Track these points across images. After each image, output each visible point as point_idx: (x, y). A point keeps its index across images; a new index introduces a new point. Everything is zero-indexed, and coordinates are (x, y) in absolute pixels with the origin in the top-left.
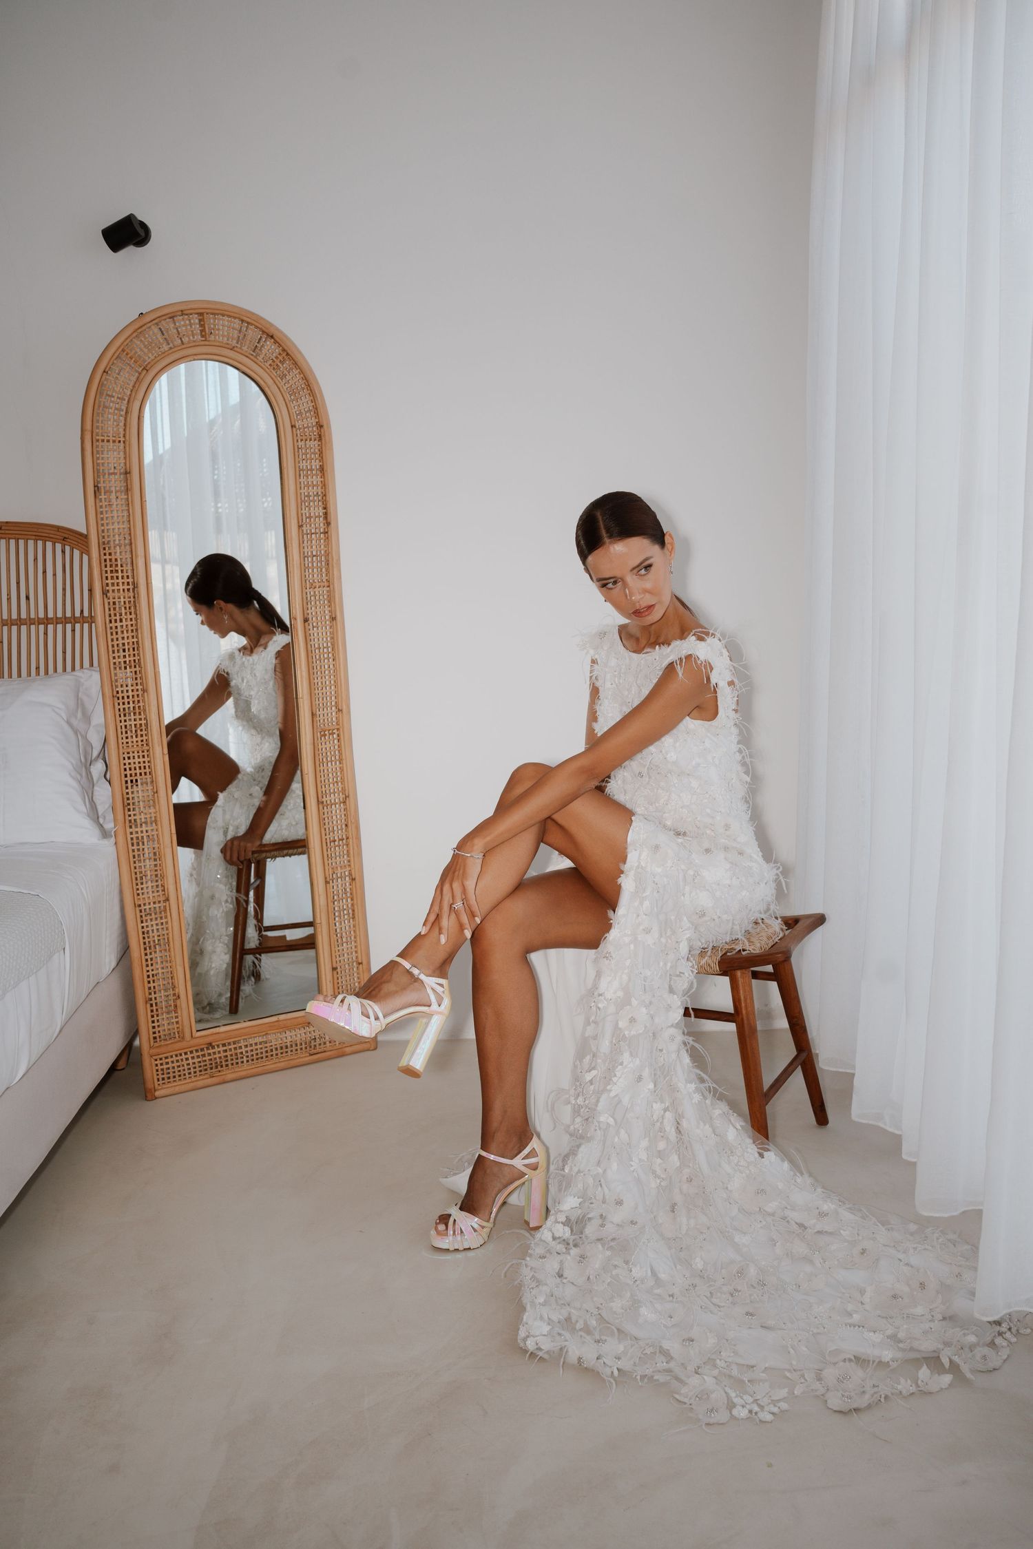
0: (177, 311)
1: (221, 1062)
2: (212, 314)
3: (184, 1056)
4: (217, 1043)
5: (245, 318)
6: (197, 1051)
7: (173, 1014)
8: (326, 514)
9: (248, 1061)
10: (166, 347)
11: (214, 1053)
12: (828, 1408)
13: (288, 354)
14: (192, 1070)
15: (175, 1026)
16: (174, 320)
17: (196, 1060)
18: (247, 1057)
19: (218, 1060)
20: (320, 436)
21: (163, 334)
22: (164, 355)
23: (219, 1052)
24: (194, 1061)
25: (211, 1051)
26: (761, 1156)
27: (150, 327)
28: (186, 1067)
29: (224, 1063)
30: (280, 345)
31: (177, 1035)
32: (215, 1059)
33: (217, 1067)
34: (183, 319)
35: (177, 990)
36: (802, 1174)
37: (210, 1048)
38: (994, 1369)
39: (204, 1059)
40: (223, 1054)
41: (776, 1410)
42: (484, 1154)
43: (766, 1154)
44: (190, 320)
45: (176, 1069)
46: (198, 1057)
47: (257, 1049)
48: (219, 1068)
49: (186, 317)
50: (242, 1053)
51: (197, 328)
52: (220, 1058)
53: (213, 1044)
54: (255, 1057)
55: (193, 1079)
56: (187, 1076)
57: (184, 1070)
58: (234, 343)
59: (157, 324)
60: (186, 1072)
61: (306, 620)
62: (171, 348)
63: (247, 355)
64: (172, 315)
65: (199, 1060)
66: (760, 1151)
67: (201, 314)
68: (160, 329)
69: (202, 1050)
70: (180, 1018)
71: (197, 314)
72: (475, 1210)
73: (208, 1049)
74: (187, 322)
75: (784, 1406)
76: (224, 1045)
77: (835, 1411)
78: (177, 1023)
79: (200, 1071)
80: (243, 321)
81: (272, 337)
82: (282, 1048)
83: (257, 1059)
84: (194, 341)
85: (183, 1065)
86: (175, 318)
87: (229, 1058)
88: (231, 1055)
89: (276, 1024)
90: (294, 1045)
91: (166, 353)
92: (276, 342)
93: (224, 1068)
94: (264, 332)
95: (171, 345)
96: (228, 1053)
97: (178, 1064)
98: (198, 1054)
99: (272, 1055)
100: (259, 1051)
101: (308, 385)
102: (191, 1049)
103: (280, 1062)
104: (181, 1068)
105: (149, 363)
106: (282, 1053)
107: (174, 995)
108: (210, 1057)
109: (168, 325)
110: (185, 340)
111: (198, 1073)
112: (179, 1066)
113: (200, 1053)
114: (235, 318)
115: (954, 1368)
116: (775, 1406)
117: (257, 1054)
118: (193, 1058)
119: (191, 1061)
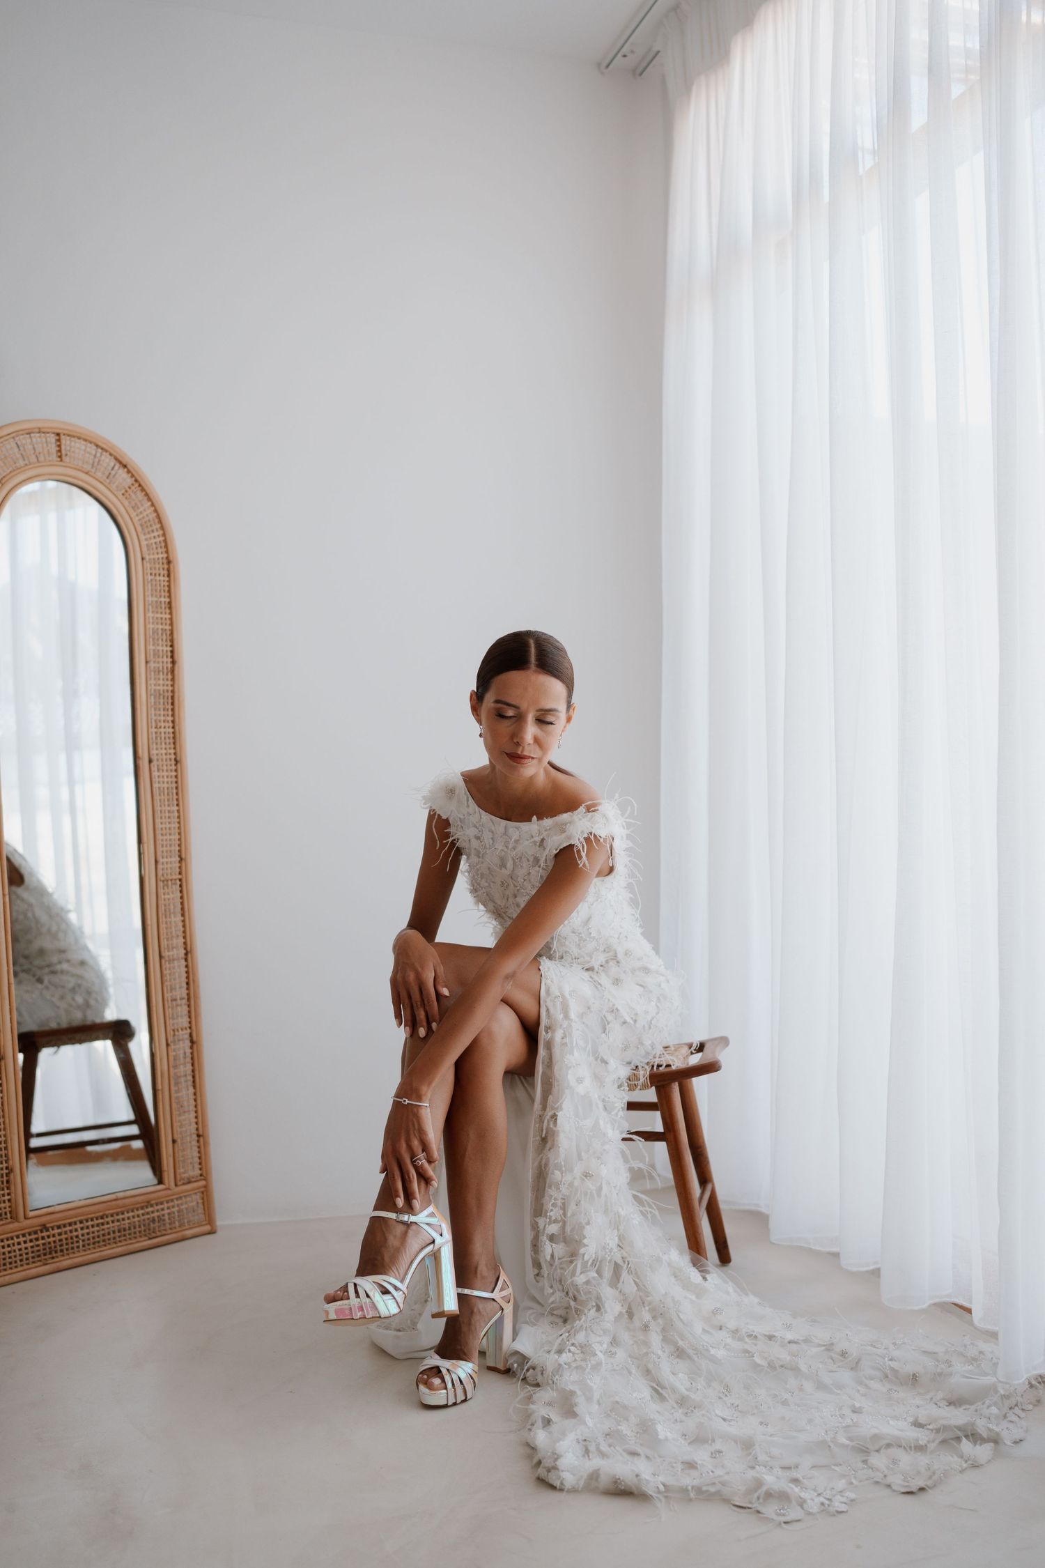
0: (34, 428)
1: (55, 1247)
2: (69, 435)
3: (16, 1240)
4: (52, 1225)
5: (100, 444)
6: (30, 1234)
7: (6, 1191)
8: (172, 652)
9: (84, 1246)
10: (21, 463)
11: (49, 1237)
12: (894, 1491)
13: (140, 485)
14: (25, 1256)
15: (7, 1204)
16: (30, 437)
17: (29, 1244)
18: (83, 1241)
19: (53, 1244)
20: (169, 570)
21: (20, 450)
22: (17, 470)
23: (54, 1236)
24: (26, 1245)
25: (45, 1234)
27: (7, 440)
28: (18, 1252)
29: (59, 1248)
30: (133, 476)
31: (9, 1215)
32: (49, 1243)
33: (50, 1253)
34: (40, 437)
35: (11, 1162)
37: (44, 1230)
39: (37, 1243)
40: (58, 1238)
41: (844, 1500)
44: (46, 439)
45: (7, 1255)
46: (31, 1241)
47: (93, 1232)
48: (54, 1255)
49: (43, 435)
50: (77, 1237)
51: (54, 449)
52: (54, 1242)
53: (48, 1225)
54: (92, 1241)
55: (26, 1267)
56: (19, 1263)
57: (15, 1256)
58: (88, 467)
59: (13, 438)
60: (18, 1258)
61: (150, 761)
62: (26, 465)
63: (100, 479)
64: (30, 431)
65: (32, 1244)
67: (58, 434)
68: (17, 444)
69: (36, 1233)
70: (13, 1195)
71: (54, 433)
73: (42, 1231)
74: (44, 440)
76: (59, 1227)
78: (9, 1200)
79: (33, 1257)
80: (97, 446)
81: (125, 466)
82: (119, 1231)
83: (94, 1243)
84: (50, 461)
85: (15, 1251)
86: (32, 435)
87: (64, 1242)
88: (66, 1239)
89: (114, 1203)
90: (132, 1228)
91: (22, 469)
92: (129, 472)
93: (59, 1254)
94: (116, 459)
95: (27, 462)
96: (64, 1236)
97: (9, 1249)
98: (31, 1237)
100: (96, 1234)
101: (159, 517)
102: (23, 1232)
103: (118, 1247)
104: (13, 1254)
105: (4, 477)
106: (120, 1237)
107: (7, 1168)
108: (43, 1241)
109: (24, 440)
110: (42, 458)
111: (31, 1260)
112: (9, 1252)
113: (33, 1236)
114: (91, 442)
116: (842, 1496)
117: (94, 1238)
118: (25, 1242)
119: (23, 1246)
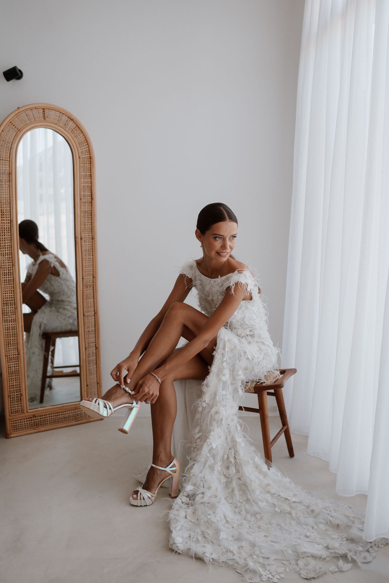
0: (34, 107)
1: (38, 423)
2: (48, 109)
3: (23, 420)
4: (37, 415)
5: (61, 112)
6: (29, 418)
7: (20, 403)
8: (91, 194)
9: (50, 423)
10: (28, 122)
11: (36, 419)
12: (301, 577)
13: (78, 127)
14: (26, 426)
16: (32, 111)
17: (28, 422)
18: (50, 421)
19: (37, 422)
20: (90, 161)
21: (27, 117)
22: (27, 125)
23: (38, 419)
24: (27, 422)
25: (35, 418)
26: (269, 469)
27: (22, 113)
28: (24, 425)
29: (40, 424)
30: (75, 124)
31: (21, 411)
32: (36, 422)
33: (37, 425)
34: (36, 111)
35: (22, 392)
36: (286, 477)
37: (34, 417)
38: (370, 562)
39: (32, 422)
40: (39, 420)
41: (279, 577)
42: (154, 466)
43: (270, 468)
44: (39, 111)
45: (20, 426)
46: (29, 421)
47: (54, 418)
48: (38, 426)
49: (37, 110)
50: (47, 420)
51: (42, 115)
52: (38, 421)
53: (36, 415)
54: (53, 421)
55: (27, 430)
56: (24, 428)
57: (23, 426)
58: (56, 122)
59: (25, 112)
60: (24, 427)
61: (81, 239)
62: (30, 123)
63: (62, 126)
64: (31, 109)
65: (29, 422)
66: (269, 467)
67: (44, 109)
68: (26, 114)
69: (31, 418)
70: (22, 404)
71: (42, 109)
72: (149, 489)
73: (33, 417)
74: (38, 112)
75: (283, 576)
76: (40, 416)
77: (304, 578)
78: (21, 406)
79: (30, 427)
80: (60, 112)
81: (72, 120)
82: (64, 418)
83: (54, 422)
84: (40, 120)
85: (23, 424)
86: (33, 110)
87: (42, 421)
88: (43, 420)
89: (62, 408)
90: (69, 417)
91: (28, 125)
92: (74, 122)
93: (40, 426)
94: (68, 117)
95: (30, 121)
96: (42, 419)
97: (21, 423)
98: (29, 419)
99: (60, 421)
100: (55, 419)
101: (86, 140)
102: (26, 417)
103: (63, 424)
104: (22, 425)
105: (21, 128)
106: (64, 420)
107: (20, 394)
108: (34, 421)
109: (29, 113)
110: (37, 120)
111: (29, 428)
113: (30, 419)
114: (57, 111)
115: (354, 561)
116: (279, 575)
117: (54, 420)
118: (27, 421)
119: (26, 422)
